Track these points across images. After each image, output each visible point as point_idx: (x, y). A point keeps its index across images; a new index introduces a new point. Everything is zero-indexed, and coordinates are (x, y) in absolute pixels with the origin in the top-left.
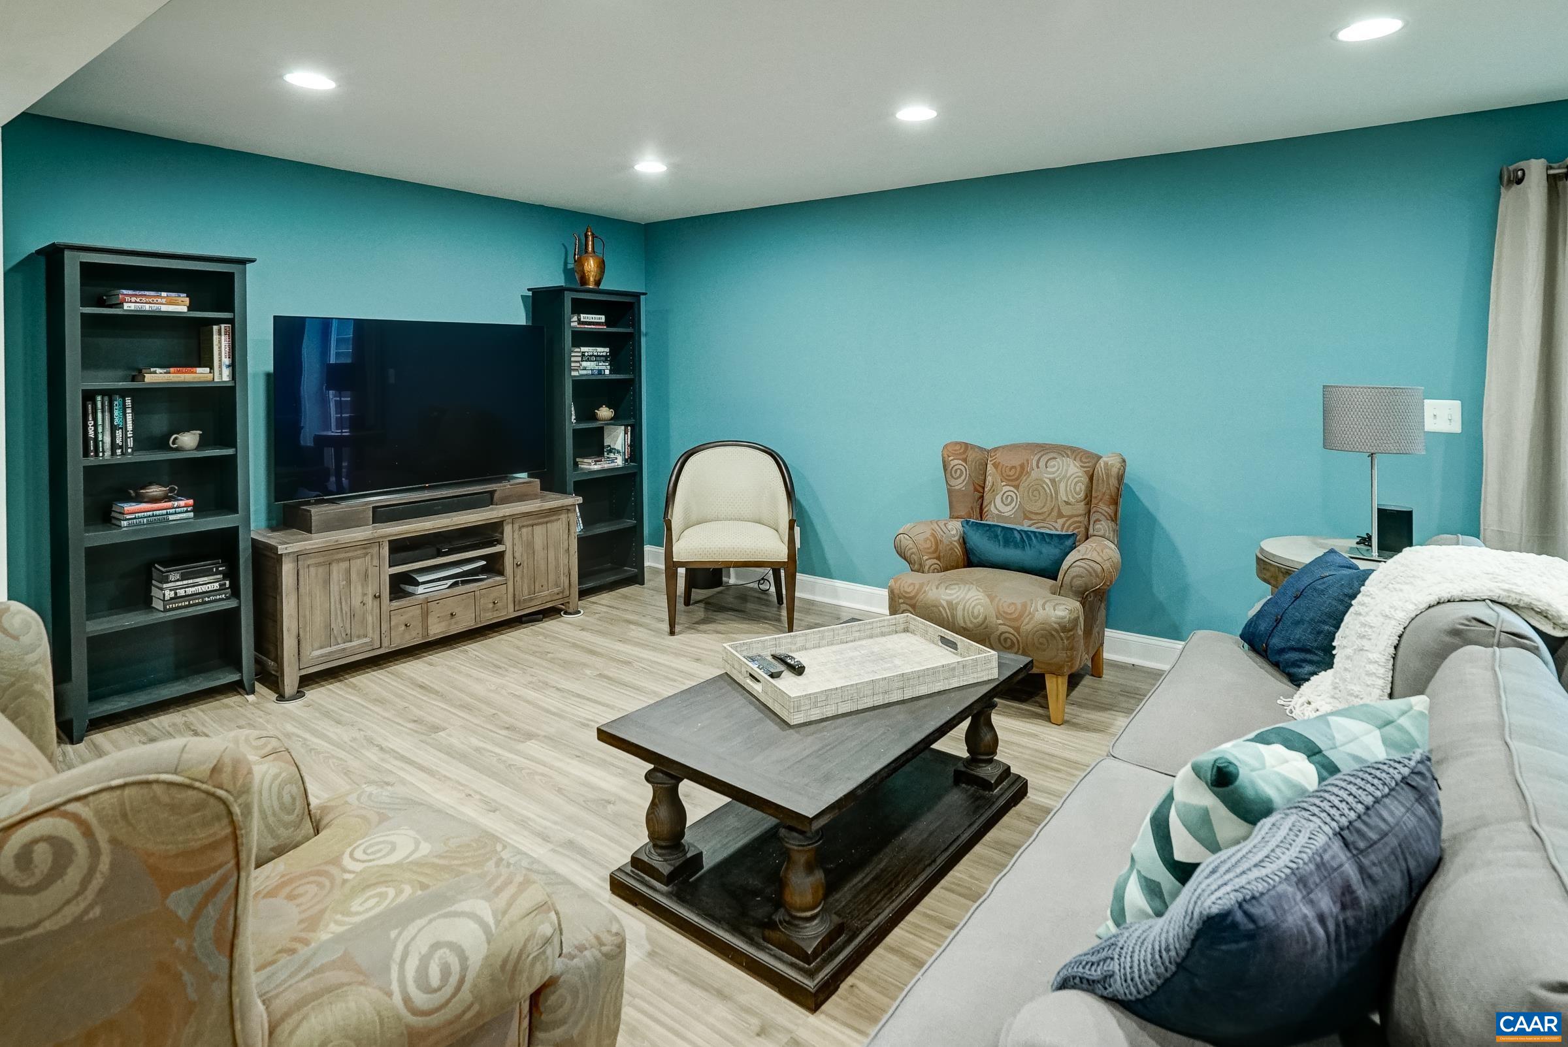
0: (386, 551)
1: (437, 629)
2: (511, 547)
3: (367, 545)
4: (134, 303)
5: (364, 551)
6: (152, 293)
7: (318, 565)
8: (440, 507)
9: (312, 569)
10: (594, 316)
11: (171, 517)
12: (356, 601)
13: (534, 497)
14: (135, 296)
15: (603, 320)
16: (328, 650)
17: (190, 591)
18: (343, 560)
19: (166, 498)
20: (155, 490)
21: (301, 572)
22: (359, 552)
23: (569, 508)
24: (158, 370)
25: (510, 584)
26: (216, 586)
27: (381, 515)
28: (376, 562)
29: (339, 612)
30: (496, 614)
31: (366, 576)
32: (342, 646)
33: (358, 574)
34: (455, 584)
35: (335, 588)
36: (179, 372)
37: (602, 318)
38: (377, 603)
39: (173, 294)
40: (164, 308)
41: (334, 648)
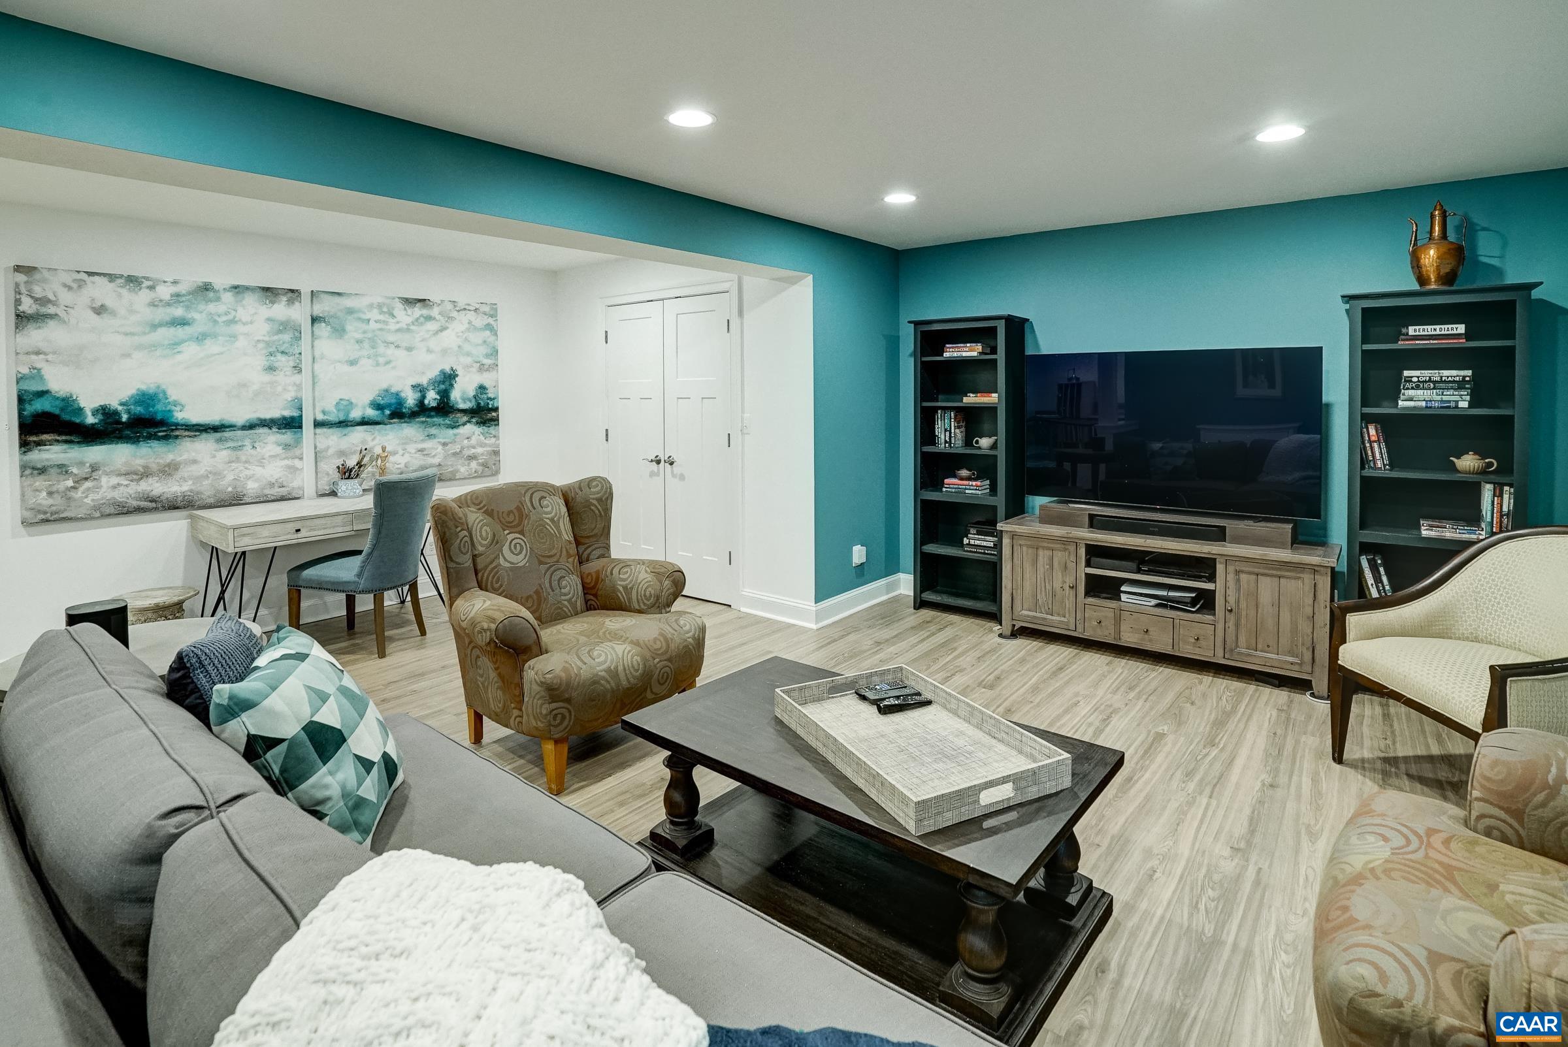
0: (1082, 552)
1: (1129, 638)
2: (1223, 591)
3: (1065, 542)
4: (952, 352)
5: (1063, 546)
6: (962, 345)
7: (1029, 546)
8: (1157, 529)
9: (1025, 549)
10: (1450, 326)
11: (967, 491)
12: (1057, 585)
13: (1281, 545)
14: (953, 348)
15: (1463, 331)
16: (1034, 614)
17: (977, 542)
18: (1048, 549)
19: (969, 479)
20: (964, 473)
21: (1015, 546)
22: (1059, 546)
23: (1316, 568)
24: (971, 395)
25: (1220, 626)
26: (991, 545)
27: (1094, 522)
28: (1073, 558)
29: (1043, 589)
30: (1197, 651)
31: (1066, 567)
32: (1045, 616)
33: (1059, 563)
34: (1157, 606)
35: (1041, 570)
36: (982, 396)
37: (1461, 329)
38: (1072, 592)
39: (974, 344)
40: (964, 354)
41: (1038, 615)
